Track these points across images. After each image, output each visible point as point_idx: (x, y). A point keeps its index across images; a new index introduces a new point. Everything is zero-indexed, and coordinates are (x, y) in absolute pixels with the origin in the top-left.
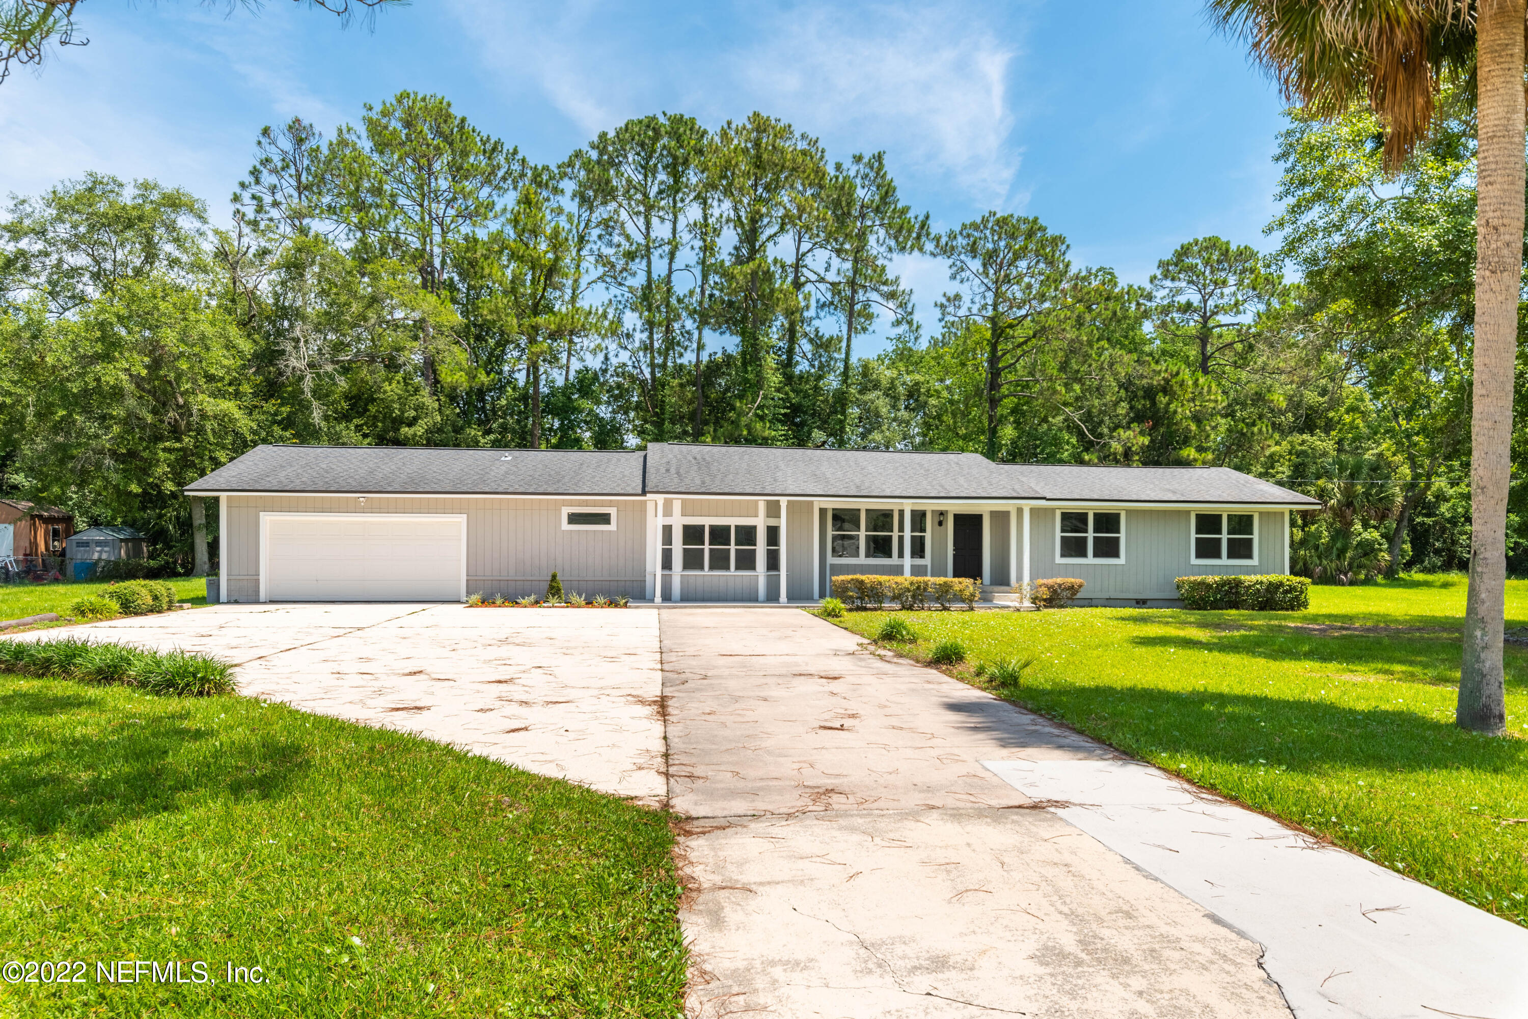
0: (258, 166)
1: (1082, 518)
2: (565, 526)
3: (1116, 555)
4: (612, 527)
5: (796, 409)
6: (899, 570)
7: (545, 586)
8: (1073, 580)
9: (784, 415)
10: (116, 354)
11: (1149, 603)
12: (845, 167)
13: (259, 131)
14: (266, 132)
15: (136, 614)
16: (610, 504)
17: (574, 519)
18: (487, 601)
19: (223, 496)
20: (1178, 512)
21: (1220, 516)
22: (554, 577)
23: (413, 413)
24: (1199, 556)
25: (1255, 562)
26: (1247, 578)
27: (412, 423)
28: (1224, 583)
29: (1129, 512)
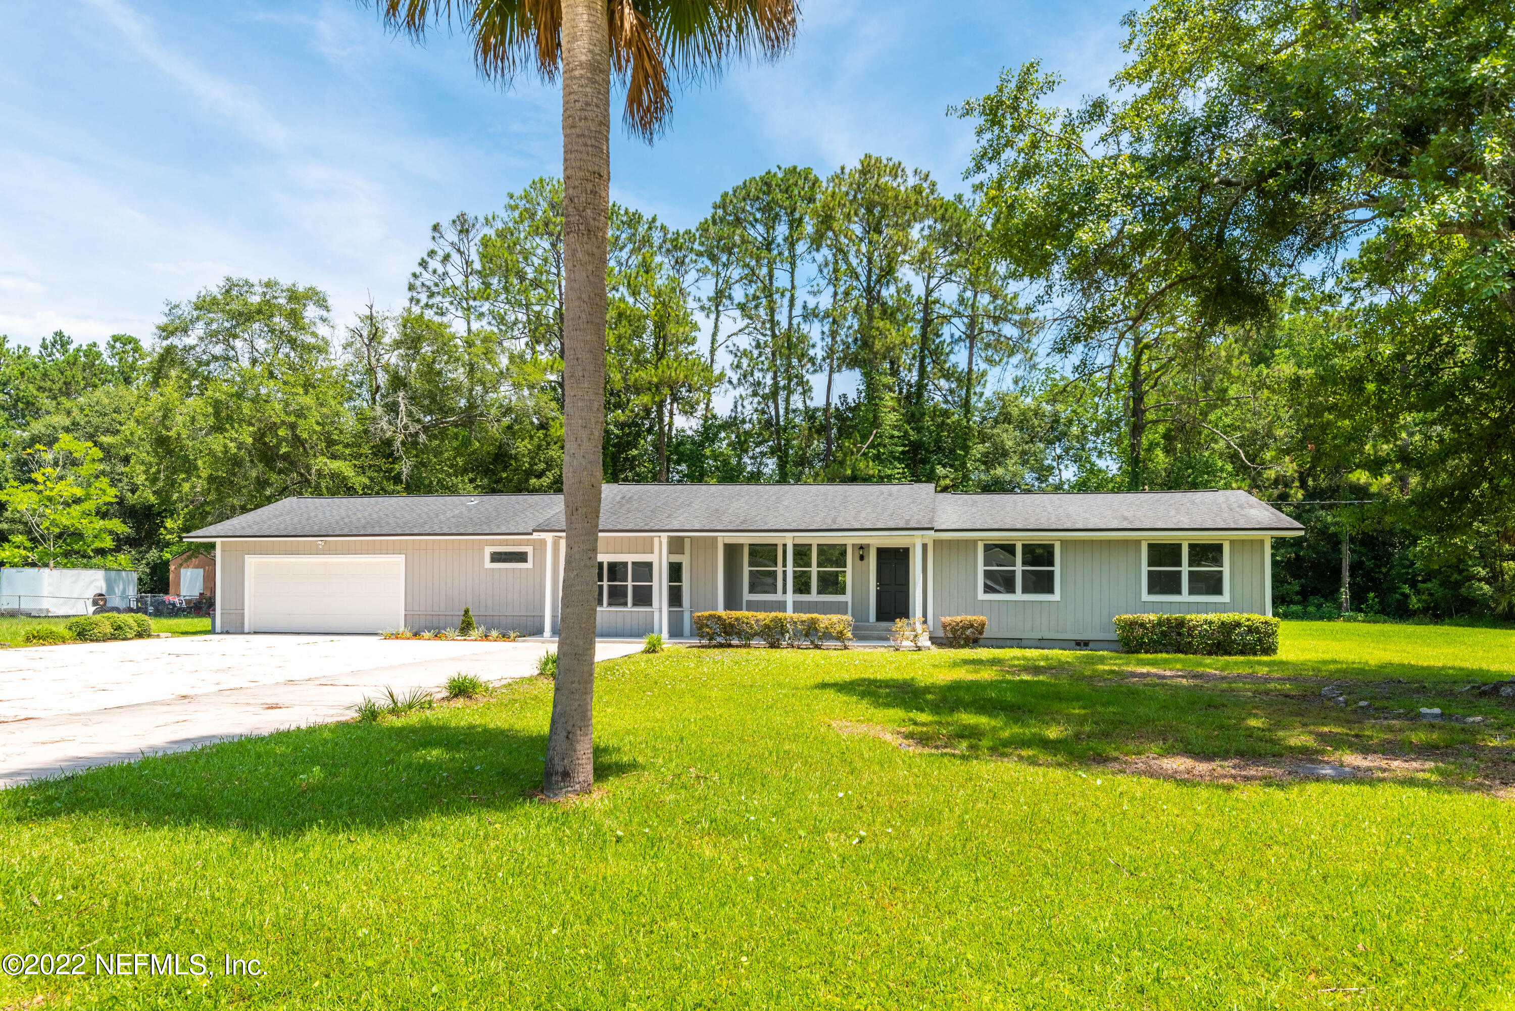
0: (426, 258)
1: (1010, 549)
2: (488, 565)
3: (1051, 591)
4: (529, 565)
5: (916, 447)
6: (782, 606)
7: (458, 621)
8: (969, 618)
9: (903, 453)
10: (227, 426)
11: (1091, 645)
12: (965, 198)
13: (430, 228)
14: (436, 228)
15: (92, 641)
16: (527, 543)
17: (497, 557)
18: (416, 635)
19: (218, 541)
20: (1126, 543)
21: (1180, 545)
22: (467, 611)
23: (542, 466)
24: (1151, 591)
25: (1226, 598)
26: (1193, 616)
27: (539, 476)
28: (1160, 623)
29: (1064, 542)
